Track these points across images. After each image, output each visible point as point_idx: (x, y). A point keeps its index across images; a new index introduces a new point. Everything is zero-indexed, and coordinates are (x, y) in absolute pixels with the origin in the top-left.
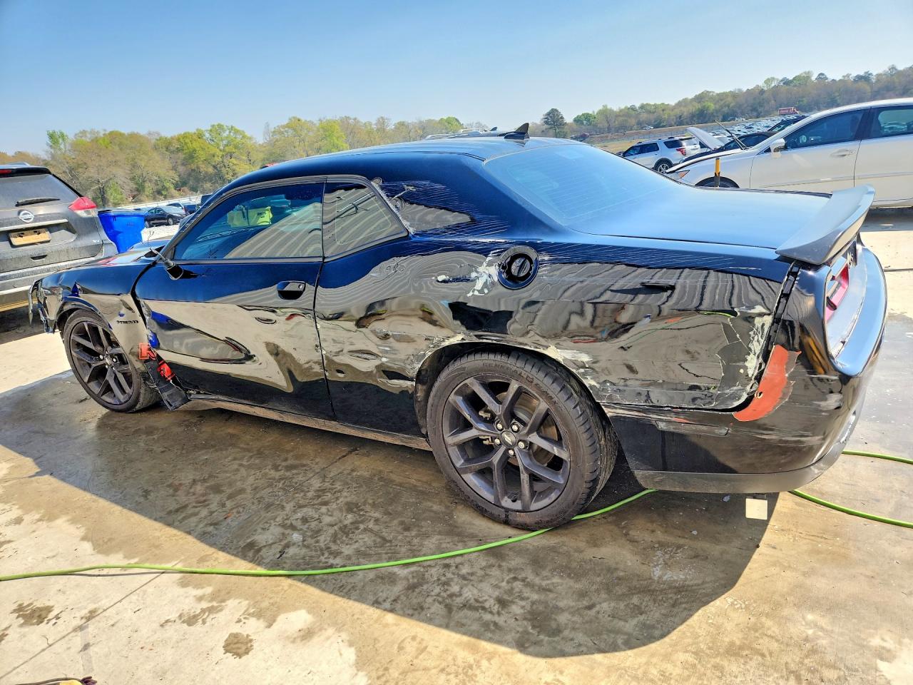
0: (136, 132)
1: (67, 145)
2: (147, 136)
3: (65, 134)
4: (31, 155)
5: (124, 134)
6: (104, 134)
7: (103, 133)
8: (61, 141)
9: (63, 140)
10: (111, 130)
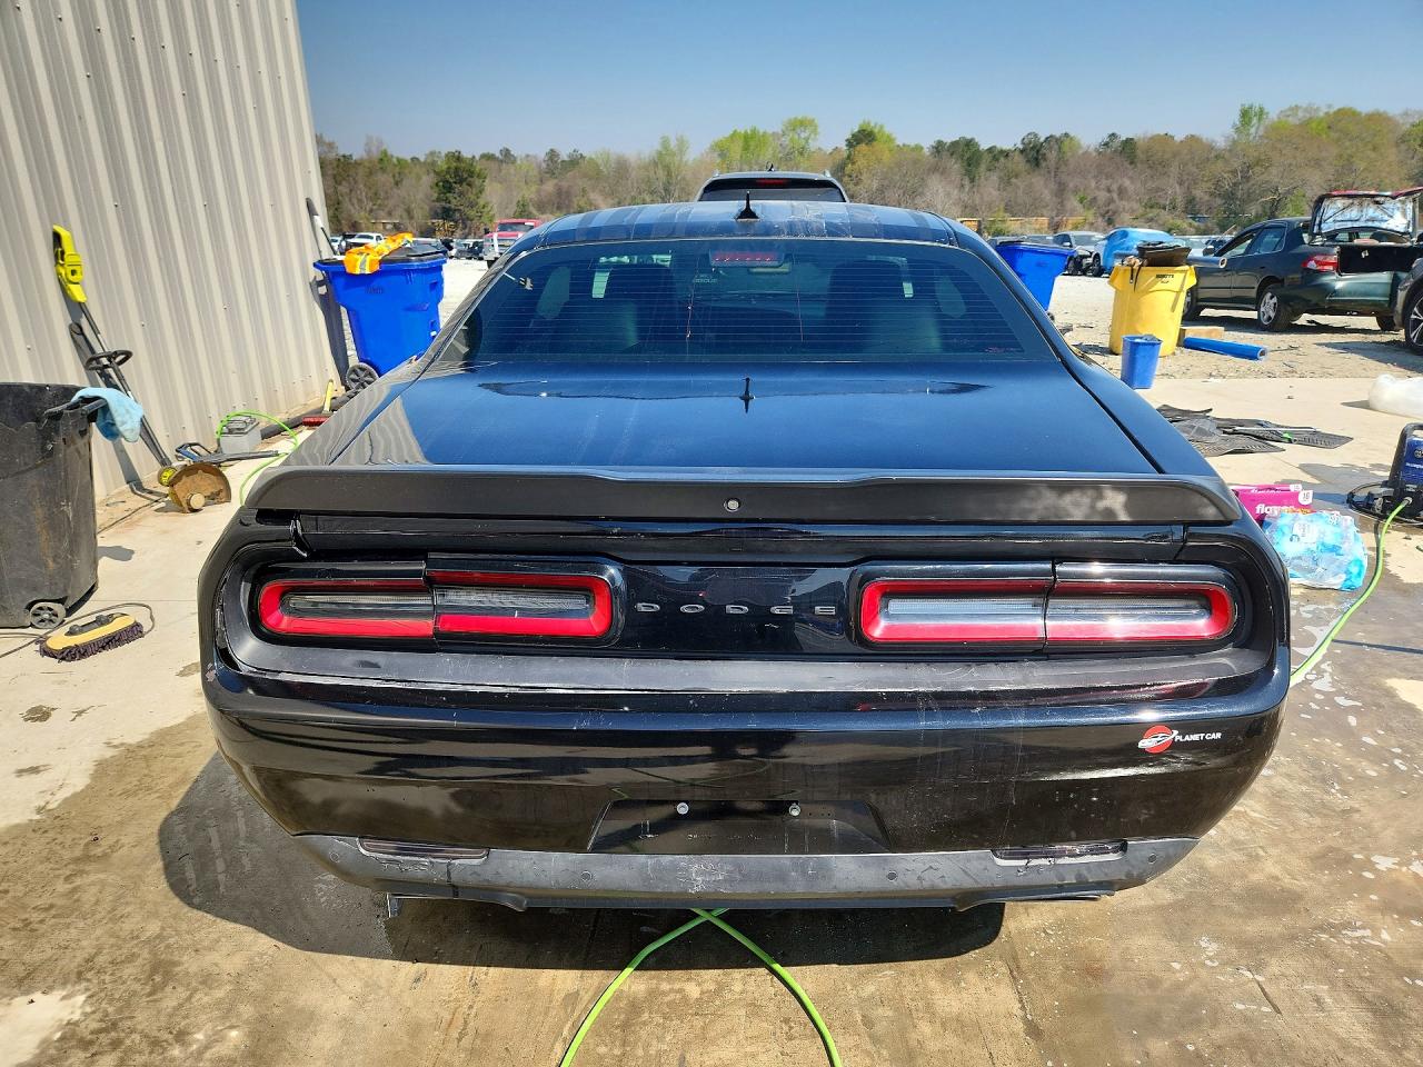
0: (1382, 110)
1: (1262, 128)
2: (1398, 118)
3: (1266, 111)
4: (1204, 140)
5: (1360, 114)
6: (1327, 113)
7: (1326, 110)
8: (1255, 121)
9: (1260, 119)
10: (1341, 106)
